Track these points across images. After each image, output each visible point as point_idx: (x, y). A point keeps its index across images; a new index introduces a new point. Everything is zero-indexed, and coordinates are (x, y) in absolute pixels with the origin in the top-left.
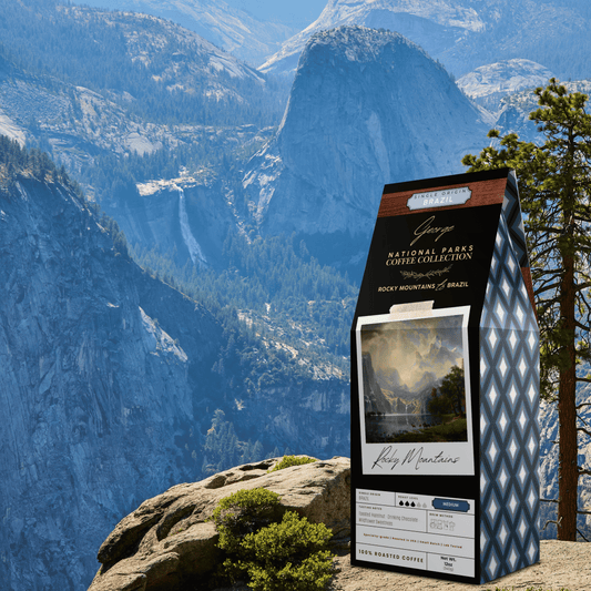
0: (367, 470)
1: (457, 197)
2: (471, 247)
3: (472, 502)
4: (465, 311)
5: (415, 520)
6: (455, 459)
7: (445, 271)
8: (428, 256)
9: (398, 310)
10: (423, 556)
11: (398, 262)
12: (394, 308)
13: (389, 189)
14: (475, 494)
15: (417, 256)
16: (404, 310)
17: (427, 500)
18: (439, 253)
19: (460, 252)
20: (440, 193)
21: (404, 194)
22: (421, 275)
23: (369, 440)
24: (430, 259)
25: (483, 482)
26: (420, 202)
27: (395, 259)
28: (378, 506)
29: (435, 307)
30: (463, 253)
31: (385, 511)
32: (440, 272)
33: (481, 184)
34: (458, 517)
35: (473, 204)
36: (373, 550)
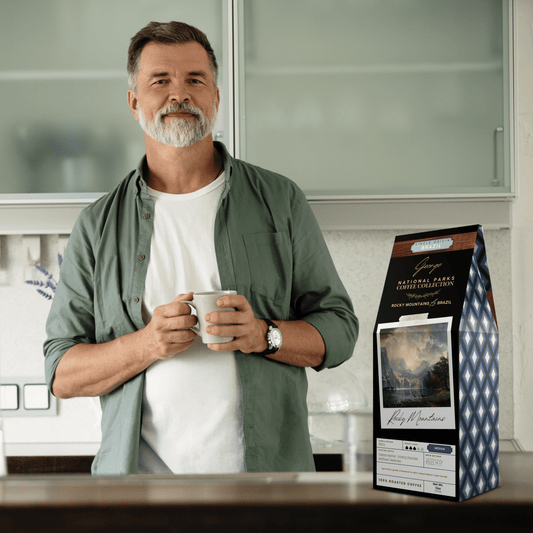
0: (384, 425)
1: (444, 244)
2: (453, 278)
3: (453, 447)
4: (449, 320)
5: (416, 459)
6: (442, 418)
7: (436, 293)
8: (425, 283)
9: (405, 320)
10: (421, 483)
11: (405, 287)
12: (402, 318)
13: (398, 239)
14: (455, 441)
15: (417, 283)
16: (409, 319)
17: (424, 445)
18: (432, 281)
19: (446, 281)
20: (432, 242)
21: (408, 242)
22: (420, 296)
23: (385, 406)
24: (426, 286)
25: (461, 434)
26: (419, 247)
27: (402, 285)
28: (391, 450)
29: (429, 317)
30: (447, 281)
31: (396, 453)
32: (432, 294)
33: (460, 236)
34: (444, 457)
35: (455, 249)
36: (388, 478)
